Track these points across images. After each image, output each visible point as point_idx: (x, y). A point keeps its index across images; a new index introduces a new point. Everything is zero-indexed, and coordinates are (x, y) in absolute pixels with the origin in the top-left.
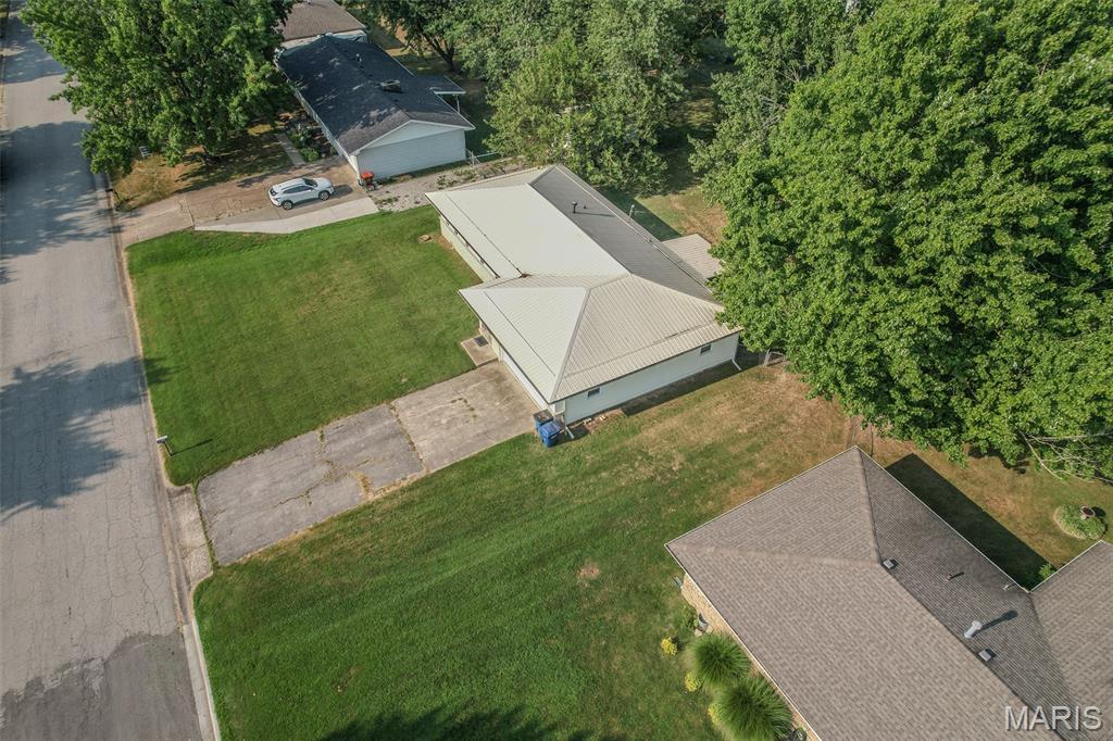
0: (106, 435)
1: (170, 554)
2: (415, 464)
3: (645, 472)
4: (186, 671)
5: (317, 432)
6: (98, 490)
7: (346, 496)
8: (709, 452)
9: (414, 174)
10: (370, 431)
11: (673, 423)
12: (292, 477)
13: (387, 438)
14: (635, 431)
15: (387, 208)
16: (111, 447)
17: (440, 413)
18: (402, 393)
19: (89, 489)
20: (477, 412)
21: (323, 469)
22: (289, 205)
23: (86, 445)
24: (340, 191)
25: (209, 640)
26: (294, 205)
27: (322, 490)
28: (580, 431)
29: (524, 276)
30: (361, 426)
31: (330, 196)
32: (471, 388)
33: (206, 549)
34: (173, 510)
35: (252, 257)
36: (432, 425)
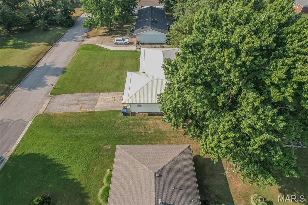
0: (48, 81)
1: (39, 107)
2: (93, 108)
3: (141, 130)
4: (24, 129)
5: (81, 94)
6: (38, 91)
7: (75, 109)
8: (161, 132)
9: (150, 44)
10: (91, 97)
11: (158, 122)
12: (70, 101)
13: (92, 100)
14: (146, 120)
15: (137, 50)
16: (47, 83)
17: (107, 99)
18: (104, 92)
19: (38, 90)
20: (115, 102)
21: (76, 102)
22: (117, 44)
23: (44, 81)
24: (130, 44)
25: (31, 125)
26: (118, 44)
27: (72, 106)
28: (133, 114)
29: (144, 73)
30: (90, 96)
31: (127, 44)
32: (119, 96)
33: (45, 109)
34: (46, 99)
35: (101, 53)
36: (104, 101)
